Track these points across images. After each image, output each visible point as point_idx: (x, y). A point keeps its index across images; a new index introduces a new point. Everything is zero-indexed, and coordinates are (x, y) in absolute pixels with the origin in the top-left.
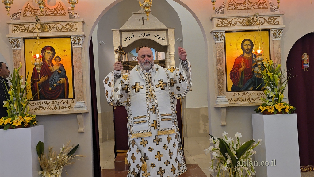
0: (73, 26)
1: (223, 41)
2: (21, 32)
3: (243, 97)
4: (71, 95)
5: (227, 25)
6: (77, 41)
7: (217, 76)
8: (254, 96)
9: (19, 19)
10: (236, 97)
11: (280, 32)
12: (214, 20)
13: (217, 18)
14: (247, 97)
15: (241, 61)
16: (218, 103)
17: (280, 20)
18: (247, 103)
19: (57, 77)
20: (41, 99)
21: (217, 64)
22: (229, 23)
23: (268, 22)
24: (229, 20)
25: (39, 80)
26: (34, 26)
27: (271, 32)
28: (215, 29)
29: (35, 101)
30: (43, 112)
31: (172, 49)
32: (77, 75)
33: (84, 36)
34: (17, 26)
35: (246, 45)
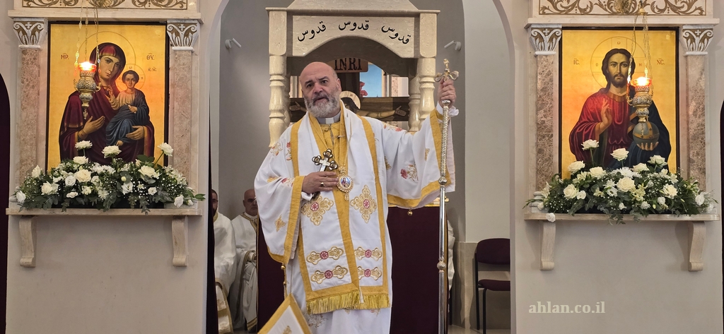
1: (555, 52)
2: (45, 6)
5: (567, 12)
6: (182, 34)
7: (535, 141)
15: (602, 104)
19: (126, 123)
21: (538, 110)
22: (573, 6)
27: (682, 34)
28: (536, 19)
31: (429, 68)
32: (177, 121)
33: (201, 22)
35: (615, 64)
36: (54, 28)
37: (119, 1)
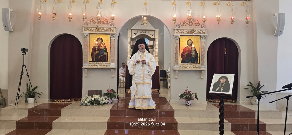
0: (111, 29)
1: (179, 40)
2: (89, 31)
3: (186, 66)
4: (109, 60)
5: (181, 33)
6: (113, 36)
7: (175, 56)
8: (191, 66)
9: (88, 25)
10: (183, 66)
11: (205, 37)
12: (175, 30)
13: (177, 29)
14: (188, 66)
15: (186, 49)
16: (174, 68)
17: (206, 32)
18: (187, 69)
19: (103, 52)
20: (95, 61)
21: (175, 50)
22: (182, 32)
23: (200, 32)
24: (182, 30)
25: (95, 53)
26: (95, 29)
27: (201, 37)
28: (175, 34)
29: (93, 62)
30: (96, 67)
31: (157, 40)
32: (112, 52)
33: (116, 34)
34: (87, 28)
35: (189, 42)
36: (90, 35)
37: (101, 30)
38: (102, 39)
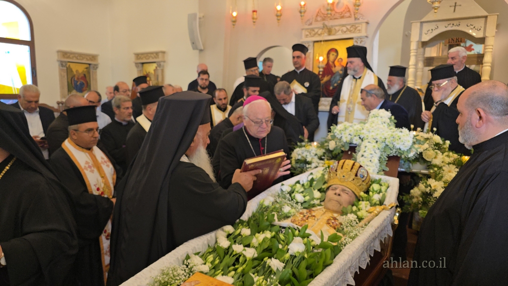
0: (357, 28)
2: (312, 36)
9: (311, 24)
19: (338, 78)
20: (322, 97)
25: (323, 80)
26: (323, 31)
33: (367, 37)
34: (309, 31)
36: (316, 44)
37: (337, 31)
38: (336, 51)
